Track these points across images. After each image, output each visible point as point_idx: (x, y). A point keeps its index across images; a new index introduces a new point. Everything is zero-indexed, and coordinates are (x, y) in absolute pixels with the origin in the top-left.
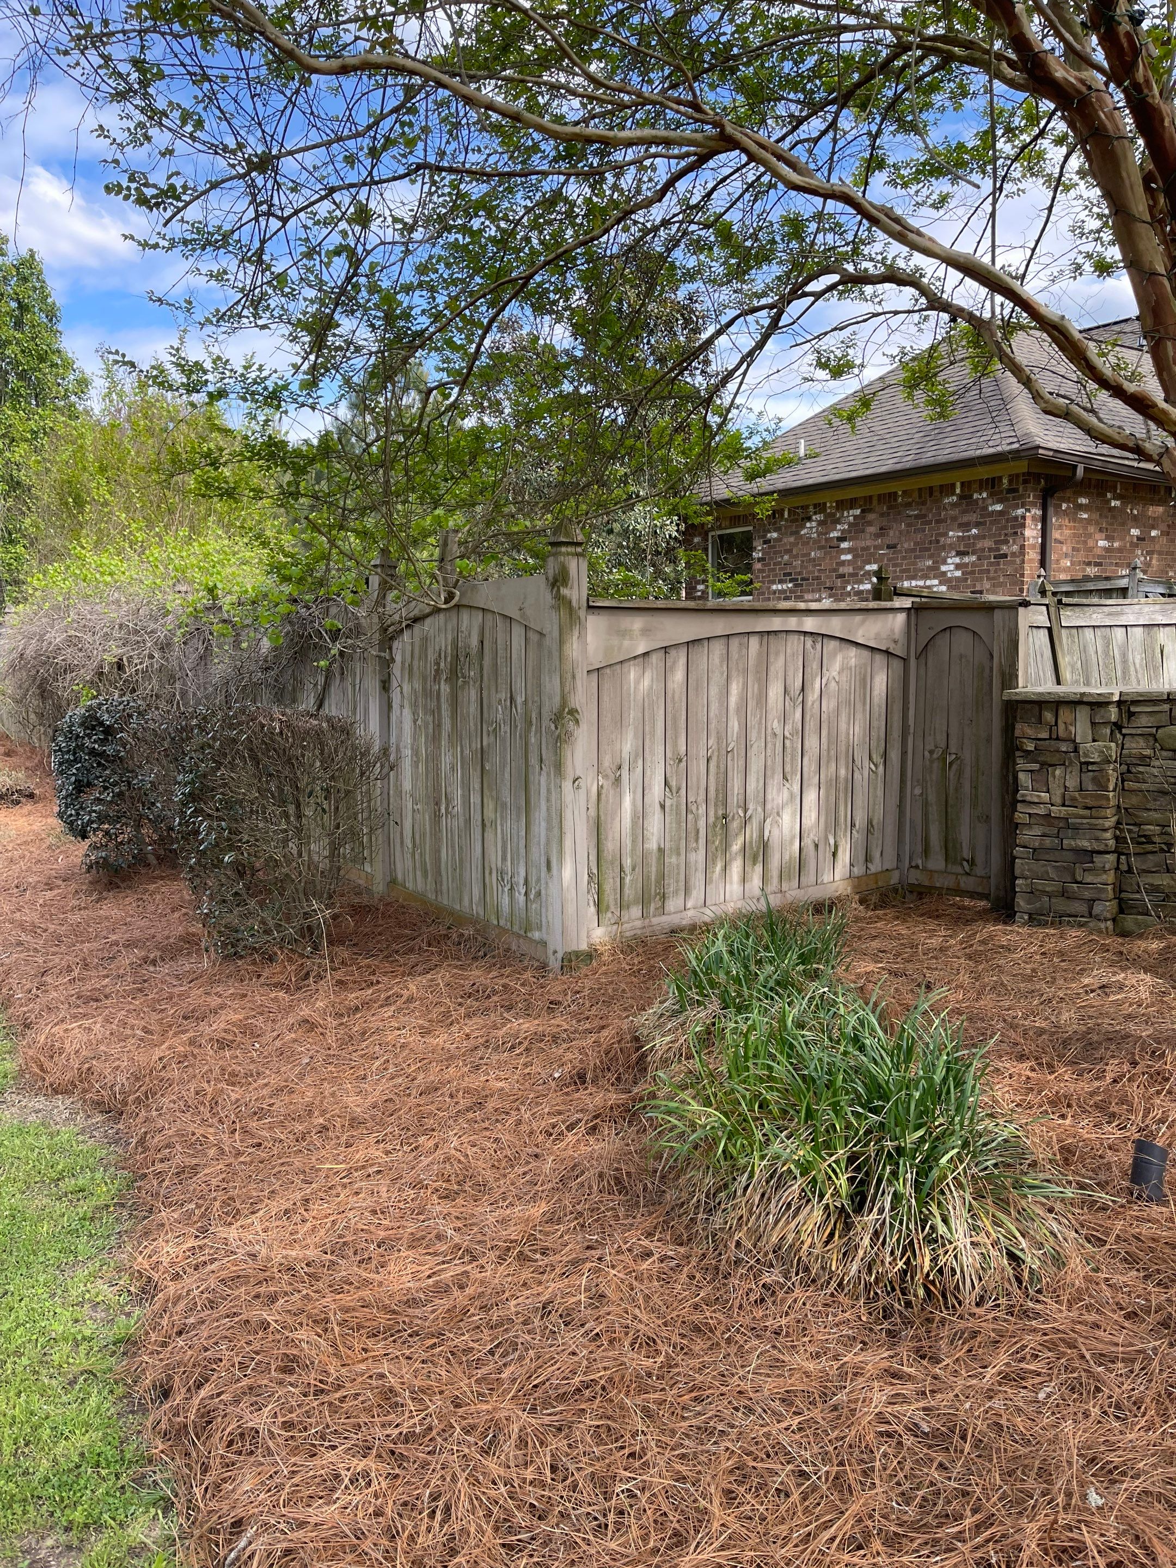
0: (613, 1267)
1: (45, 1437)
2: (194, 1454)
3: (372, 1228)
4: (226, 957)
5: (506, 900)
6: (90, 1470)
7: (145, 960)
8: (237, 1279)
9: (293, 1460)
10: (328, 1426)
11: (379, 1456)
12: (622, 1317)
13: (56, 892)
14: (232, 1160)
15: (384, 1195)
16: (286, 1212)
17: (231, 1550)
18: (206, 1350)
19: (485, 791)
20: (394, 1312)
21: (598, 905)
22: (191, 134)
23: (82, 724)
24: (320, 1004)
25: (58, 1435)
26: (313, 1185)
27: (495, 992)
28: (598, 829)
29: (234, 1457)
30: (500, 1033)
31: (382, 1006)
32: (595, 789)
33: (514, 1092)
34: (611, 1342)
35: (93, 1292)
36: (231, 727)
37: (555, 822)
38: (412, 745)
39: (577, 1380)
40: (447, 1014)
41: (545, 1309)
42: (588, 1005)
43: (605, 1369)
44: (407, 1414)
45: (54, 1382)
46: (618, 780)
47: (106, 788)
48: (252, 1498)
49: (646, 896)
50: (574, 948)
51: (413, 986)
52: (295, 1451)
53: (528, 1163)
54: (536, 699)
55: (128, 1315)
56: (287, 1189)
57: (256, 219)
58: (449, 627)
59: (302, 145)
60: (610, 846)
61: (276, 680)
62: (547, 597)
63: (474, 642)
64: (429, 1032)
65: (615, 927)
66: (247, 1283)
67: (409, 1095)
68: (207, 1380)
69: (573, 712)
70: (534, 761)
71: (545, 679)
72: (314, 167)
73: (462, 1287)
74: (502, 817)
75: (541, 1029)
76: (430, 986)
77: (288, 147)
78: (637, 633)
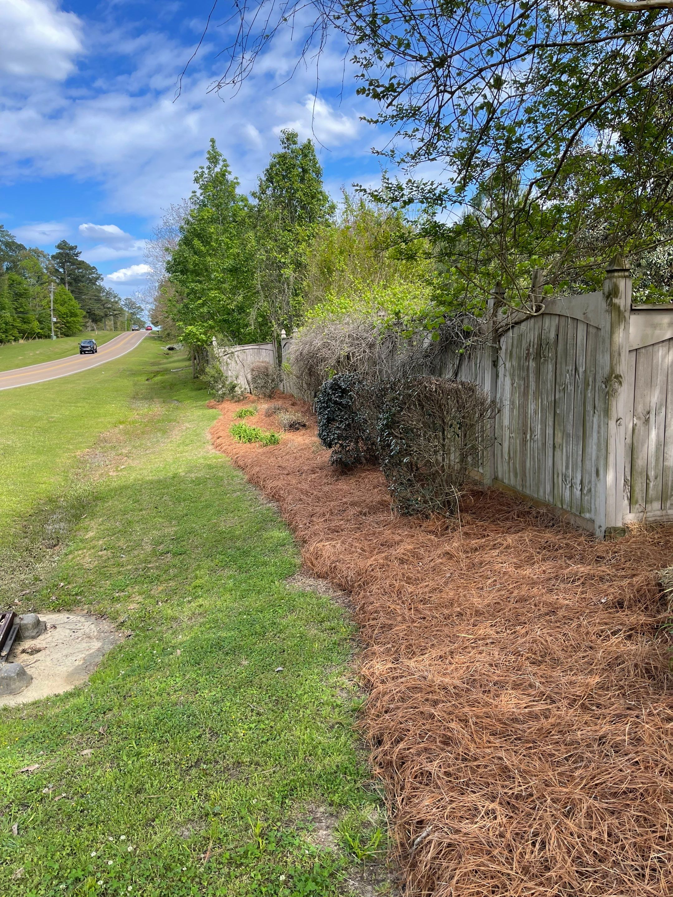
0: (647, 723)
1: (319, 753)
2: (396, 778)
3: (490, 674)
4: (403, 515)
5: (567, 493)
6: (341, 776)
7: (361, 513)
8: (415, 689)
9: (451, 794)
10: (470, 780)
11: (501, 803)
12: (654, 754)
13: (316, 475)
14: (410, 624)
15: (497, 656)
16: (441, 657)
17: (418, 837)
18: (401, 723)
19: (556, 426)
20: (505, 724)
21: (630, 499)
22: (403, 52)
23: (331, 388)
24: (455, 544)
25: (326, 754)
26: (456, 645)
27: (560, 547)
28: (632, 451)
29: (418, 785)
30: (566, 571)
31: (491, 549)
32: (631, 426)
33: (576, 607)
34: (646, 768)
35: (341, 682)
36: (409, 388)
37: (603, 446)
38: (510, 399)
39: (624, 786)
40: (531, 557)
41: (601, 740)
42: (623, 560)
43: (642, 783)
44: (517, 784)
45: (323, 726)
46: (647, 421)
47: (341, 422)
48: (428, 810)
49: (664, 496)
50: (613, 525)
51: (510, 539)
52: (452, 789)
53: (585, 651)
54: (592, 369)
55: (359, 697)
56: (441, 645)
57: (437, 95)
58: (537, 327)
59: (464, 47)
60: (640, 463)
61: (431, 363)
62: (603, 305)
63: (552, 335)
64: (520, 567)
65: (642, 514)
66: (421, 692)
67: (509, 601)
68: (402, 740)
69: (618, 377)
70: (589, 408)
71: (599, 357)
72: (470, 59)
73: (546, 717)
74: (566, 442)
75: (592, 572)
76: (520, 541)
77: (457, 49)
78: (665, 325)
